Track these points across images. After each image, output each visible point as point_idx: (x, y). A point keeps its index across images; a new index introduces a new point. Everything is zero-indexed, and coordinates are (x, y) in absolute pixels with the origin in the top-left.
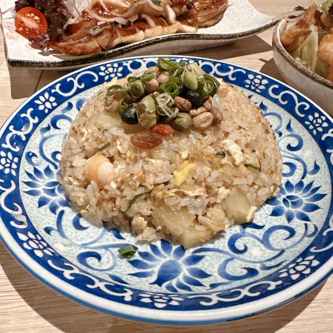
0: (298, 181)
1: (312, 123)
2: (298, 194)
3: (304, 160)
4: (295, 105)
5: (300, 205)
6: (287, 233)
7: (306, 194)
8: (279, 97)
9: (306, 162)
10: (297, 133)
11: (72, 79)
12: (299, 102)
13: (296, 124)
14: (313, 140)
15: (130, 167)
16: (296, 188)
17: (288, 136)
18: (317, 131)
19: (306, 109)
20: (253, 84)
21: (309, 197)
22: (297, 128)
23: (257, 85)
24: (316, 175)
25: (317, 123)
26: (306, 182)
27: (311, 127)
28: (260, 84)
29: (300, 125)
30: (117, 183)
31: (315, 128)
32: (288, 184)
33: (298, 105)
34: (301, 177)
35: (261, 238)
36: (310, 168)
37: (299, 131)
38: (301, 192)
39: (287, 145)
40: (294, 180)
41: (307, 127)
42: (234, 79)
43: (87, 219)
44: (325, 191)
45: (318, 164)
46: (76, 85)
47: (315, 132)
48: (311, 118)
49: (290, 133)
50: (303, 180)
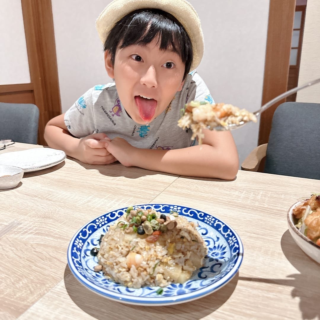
0: (213, 246)
1: (207, 220)
2: (216, 251)
3: (211, 237)
4: (197, 215)
5: (219, 254)
6: (219, 265)
7: (219, 250)
8: (188, 213)
9: (213, 238)
10: (203, 227)
11: (85, 229)
12: (198, 213)
13: (201, 223)
14: (212, 228)
15: (149, 252)
16: (214, 249)
17: (200, 229)
18: (211, 223)
19: (202, 215)
20: (174, 210)
21: (221, 250)
22: (202, 224)
23: (176, 211)
24: (219, 241)
25: (210, 220)
26: (216, 245)
27: (208, 222)
28: (178, 210)
29: (203, 223)
30: (145, 261)
31: (210, 222)
32: (210, 249)
33: (198, 214)
34: (214, 244)
35: (210, 270)
36: (216, 239)
37: (204, 226)
38: (217, 250)
39: (201, 233)
40: (211, 246)
41: (206, 223)
42: (164, 210)
43: (133, 287)
44: (225, 245)
45: (218, 236)
46: (88, 232)
47: (211, 224)
48: (206, 218)
49: (200, 228)
50: (215, 245)
